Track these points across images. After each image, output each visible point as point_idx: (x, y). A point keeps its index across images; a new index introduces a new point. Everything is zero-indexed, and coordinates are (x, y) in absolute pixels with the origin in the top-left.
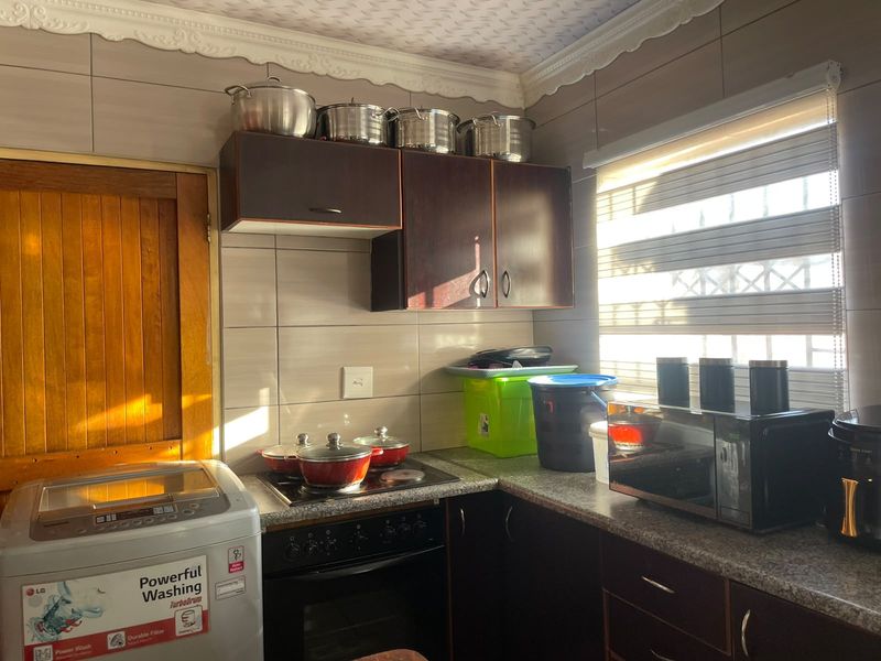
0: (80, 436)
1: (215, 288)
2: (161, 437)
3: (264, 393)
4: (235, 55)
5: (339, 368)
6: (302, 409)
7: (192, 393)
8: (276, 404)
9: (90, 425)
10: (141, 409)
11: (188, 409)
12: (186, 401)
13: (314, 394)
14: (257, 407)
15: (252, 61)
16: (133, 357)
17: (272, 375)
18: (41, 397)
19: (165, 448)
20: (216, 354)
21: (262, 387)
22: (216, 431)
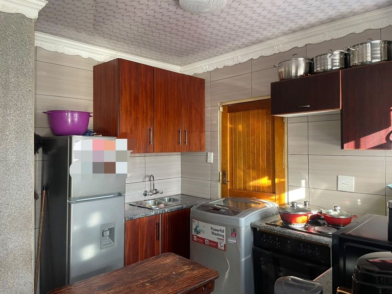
0: (250, 187)
1: (286, 139)
2: (271, 192)
3: (303, 182)
4: (293, 47)
5: (336, 175)
6: (319, 192)
7: (279, 178)
8: (308, 187)
9: (252, 183)
10: (265, 181)
11: (277, 183)
12: (277, 180)
13: (324, 186)
14: (300, 187)
15: (299, 47)
16: (263, 163)
17: (306, 175)
18: (242, 173)
19: (271, 196)
20: (286, 164)
21: (303, 179)
22: (286, 193)
